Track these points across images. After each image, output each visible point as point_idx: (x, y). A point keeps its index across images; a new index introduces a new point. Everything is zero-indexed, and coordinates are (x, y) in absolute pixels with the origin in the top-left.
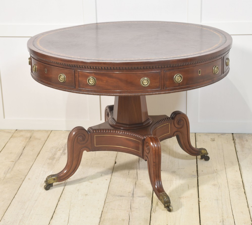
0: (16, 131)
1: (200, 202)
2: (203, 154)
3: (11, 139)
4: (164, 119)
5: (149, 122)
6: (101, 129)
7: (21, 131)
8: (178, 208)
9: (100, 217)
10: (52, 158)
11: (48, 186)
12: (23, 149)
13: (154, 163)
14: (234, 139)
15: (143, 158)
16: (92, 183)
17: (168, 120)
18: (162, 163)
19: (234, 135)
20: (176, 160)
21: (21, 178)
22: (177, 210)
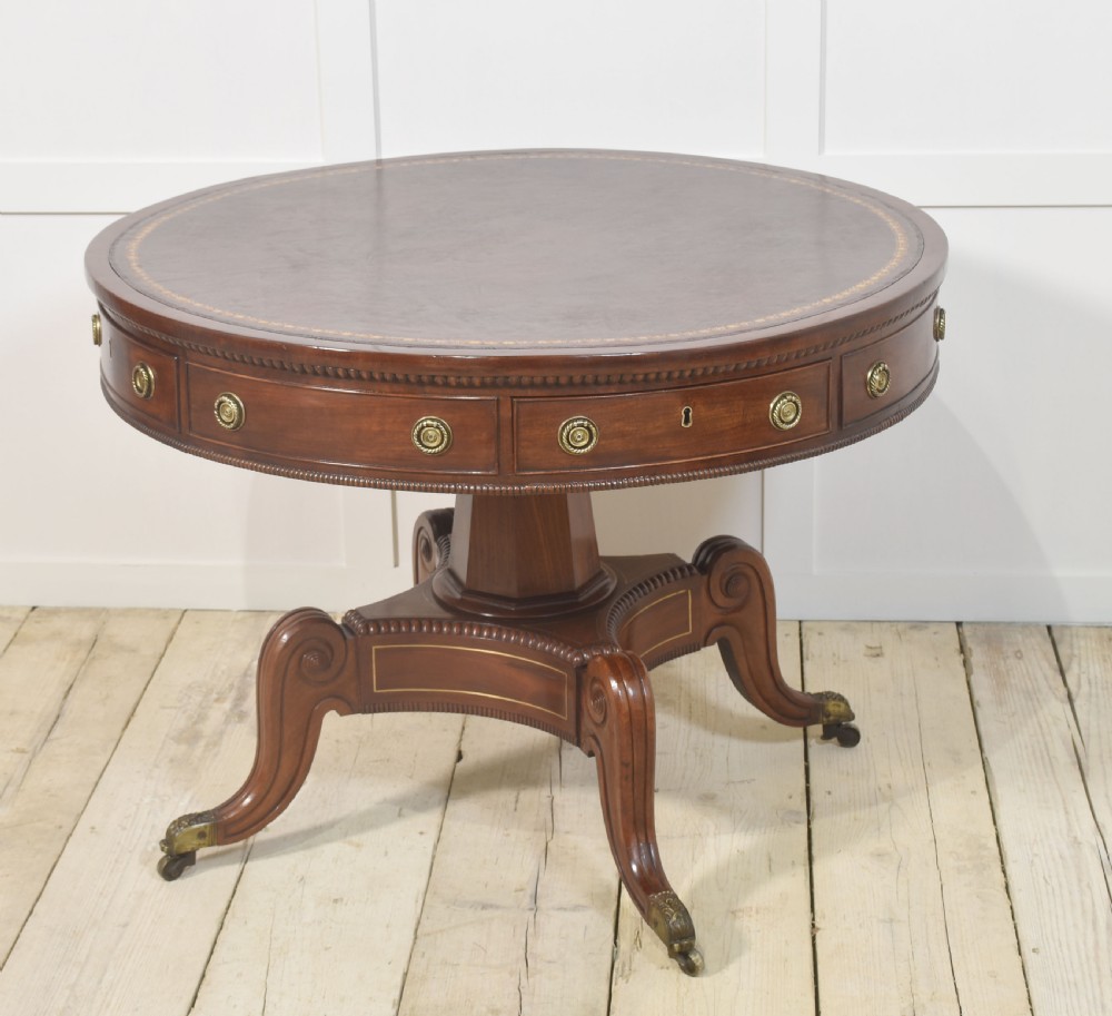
0: (34, 613)
1: (818, 929)
2: (831, 718)
3: (12, 648)
4: (666, 575)
5: (606, 585)
6: (402, 619)
7: (54, 612)
8: (726, 961)
9: (397, 998)
10: (190, 736)
11: (176, 863)
12: (62, 696)
13: (627, 765)
14: (966, 650)
15: (579, 744)
16: (358, 846)
17: (683, 576)
18: (658, 758)
19: (966, 630)
20: (720, 741)
21: (60, 827)
22: (720, 969)
